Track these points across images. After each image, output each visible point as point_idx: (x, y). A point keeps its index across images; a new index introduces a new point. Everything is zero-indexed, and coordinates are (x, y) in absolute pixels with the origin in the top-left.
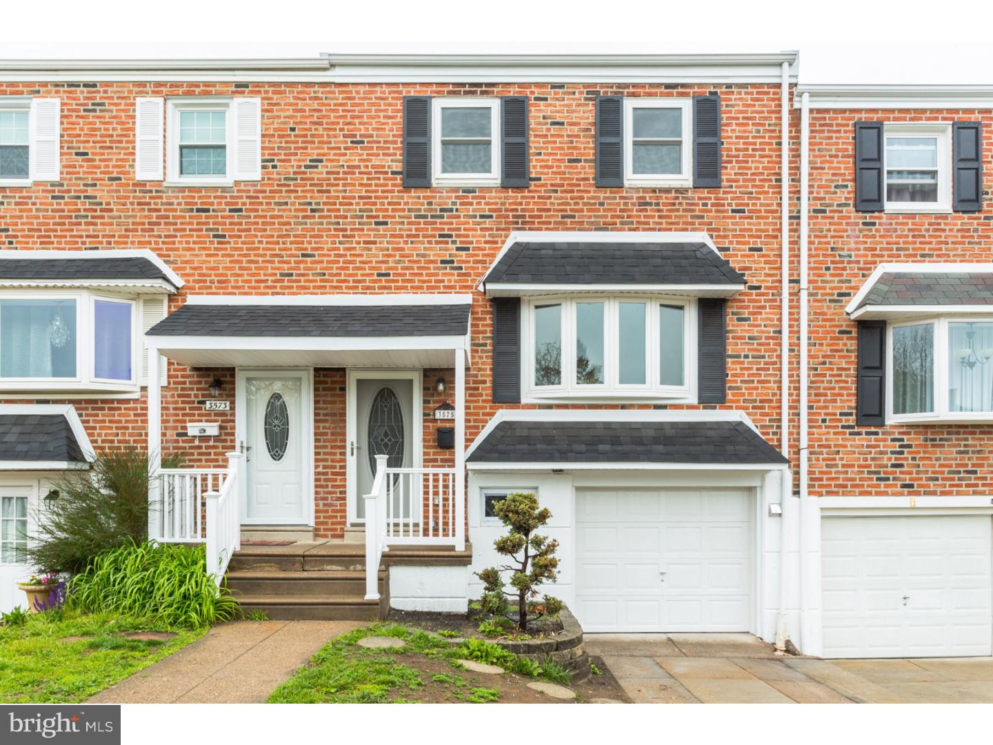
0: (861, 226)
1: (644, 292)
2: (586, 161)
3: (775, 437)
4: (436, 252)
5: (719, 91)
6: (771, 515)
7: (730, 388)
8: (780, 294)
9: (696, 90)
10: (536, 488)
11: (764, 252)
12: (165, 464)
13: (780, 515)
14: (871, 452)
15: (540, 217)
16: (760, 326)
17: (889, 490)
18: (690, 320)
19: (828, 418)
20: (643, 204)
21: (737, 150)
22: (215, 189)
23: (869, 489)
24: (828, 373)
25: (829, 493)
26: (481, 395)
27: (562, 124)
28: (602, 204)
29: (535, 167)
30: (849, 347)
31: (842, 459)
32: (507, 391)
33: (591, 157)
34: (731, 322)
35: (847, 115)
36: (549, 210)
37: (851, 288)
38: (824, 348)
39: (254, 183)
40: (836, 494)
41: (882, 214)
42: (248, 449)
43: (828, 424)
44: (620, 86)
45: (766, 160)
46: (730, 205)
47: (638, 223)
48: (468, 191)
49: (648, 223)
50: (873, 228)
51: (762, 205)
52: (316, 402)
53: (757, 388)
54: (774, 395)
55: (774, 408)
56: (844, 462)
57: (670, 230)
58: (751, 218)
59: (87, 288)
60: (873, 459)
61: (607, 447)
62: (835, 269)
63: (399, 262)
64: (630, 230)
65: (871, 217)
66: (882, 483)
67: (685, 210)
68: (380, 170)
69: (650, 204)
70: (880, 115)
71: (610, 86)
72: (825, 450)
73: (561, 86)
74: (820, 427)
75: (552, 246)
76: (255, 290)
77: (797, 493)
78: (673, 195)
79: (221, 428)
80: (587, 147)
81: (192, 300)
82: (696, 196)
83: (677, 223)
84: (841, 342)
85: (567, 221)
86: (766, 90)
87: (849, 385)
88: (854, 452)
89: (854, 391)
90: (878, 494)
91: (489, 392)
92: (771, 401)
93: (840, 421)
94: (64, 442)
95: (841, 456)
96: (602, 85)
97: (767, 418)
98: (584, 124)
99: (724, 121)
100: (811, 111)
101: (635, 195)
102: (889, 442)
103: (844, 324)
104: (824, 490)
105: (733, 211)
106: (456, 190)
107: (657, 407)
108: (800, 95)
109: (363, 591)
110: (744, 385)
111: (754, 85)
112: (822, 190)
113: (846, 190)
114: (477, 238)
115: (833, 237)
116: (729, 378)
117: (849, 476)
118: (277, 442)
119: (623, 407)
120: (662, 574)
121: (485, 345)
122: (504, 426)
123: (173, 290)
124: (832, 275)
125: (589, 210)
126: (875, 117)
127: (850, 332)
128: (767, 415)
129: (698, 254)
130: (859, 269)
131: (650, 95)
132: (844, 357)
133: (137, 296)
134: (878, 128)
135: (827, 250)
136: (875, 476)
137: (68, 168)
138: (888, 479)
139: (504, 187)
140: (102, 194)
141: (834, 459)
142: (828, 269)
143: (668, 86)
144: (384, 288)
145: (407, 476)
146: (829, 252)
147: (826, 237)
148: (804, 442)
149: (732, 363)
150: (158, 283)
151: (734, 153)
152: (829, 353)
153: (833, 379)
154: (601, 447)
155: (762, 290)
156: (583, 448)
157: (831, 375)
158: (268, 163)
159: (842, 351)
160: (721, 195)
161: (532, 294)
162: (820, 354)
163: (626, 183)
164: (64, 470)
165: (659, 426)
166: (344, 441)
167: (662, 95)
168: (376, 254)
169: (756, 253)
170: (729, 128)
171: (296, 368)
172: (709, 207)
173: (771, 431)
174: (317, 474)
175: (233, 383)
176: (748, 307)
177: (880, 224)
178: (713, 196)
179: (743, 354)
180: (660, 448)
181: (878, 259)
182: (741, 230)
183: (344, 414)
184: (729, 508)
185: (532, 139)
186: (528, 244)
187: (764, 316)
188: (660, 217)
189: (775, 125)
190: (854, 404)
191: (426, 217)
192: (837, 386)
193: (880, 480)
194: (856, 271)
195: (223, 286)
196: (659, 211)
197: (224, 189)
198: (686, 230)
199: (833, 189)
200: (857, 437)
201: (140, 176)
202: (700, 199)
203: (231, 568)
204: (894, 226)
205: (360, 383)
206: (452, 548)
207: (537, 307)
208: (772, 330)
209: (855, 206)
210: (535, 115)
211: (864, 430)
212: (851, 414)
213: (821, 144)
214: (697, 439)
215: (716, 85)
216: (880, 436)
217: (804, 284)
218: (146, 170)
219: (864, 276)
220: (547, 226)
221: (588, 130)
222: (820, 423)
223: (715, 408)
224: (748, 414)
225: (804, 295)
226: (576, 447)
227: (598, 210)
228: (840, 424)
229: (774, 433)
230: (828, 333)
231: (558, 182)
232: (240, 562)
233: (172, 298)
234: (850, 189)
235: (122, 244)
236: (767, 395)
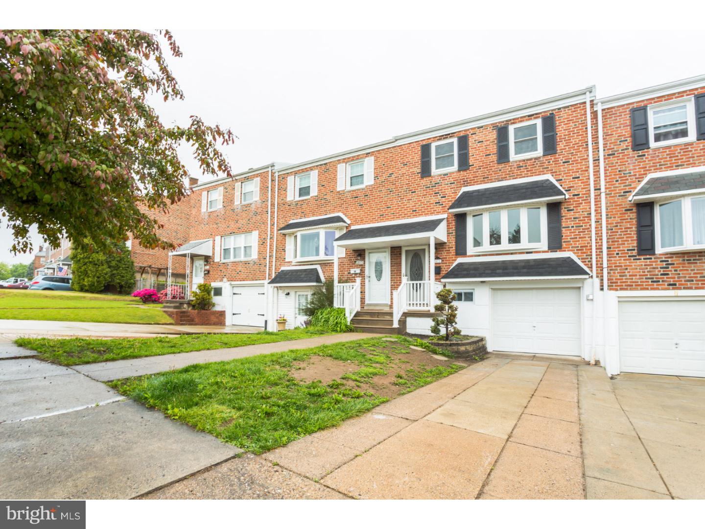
0: (636, 158)
1: (518, 204)
2: (493, 154)
3: (589, 263)
4: (434, 199)
5: (554, 112)
6: (588, 300)
7: (564, 242)
8: (590, 196)
9: (543, 114)
10: (474, 289)
11: (581, 178)
12: (339, 282)
13: (592, 300)
14: (647, 268)
15: (474, 180)
16: (579, 212)
17: (660, 287)
18: (543, 213)
19: (620, 252)
20: (519, 167)
21: (564, 135)
22: (360, 190)
23: (647, 287)
24: (619, 231)
25: (621, 289)
26: (451, 253)
27: (482, 142)
28: (500, 170)
29: (471, 161)
30: (631, 217)
31: (629, 272)
32: (461, 250)
33: (495, 152)
34: (564, 212)
35: (625, 107)
36: (478, 177)
37: (632, 188)
38: (617, 219)
39: (371, 186)
40: (626, 289)
41: (649, 150)
42: (369, 277)
43: (620, 255)
44: (507, 121)
45: (580, 137)
46: (561, 160)
47: (517, 175)
48: (445, 175)
49: (521, 175)
50: (644, 157)
51: (578, 157)
52: (391, 259)
53: (579, 241)
54: (588, 243)
55: (589, 249)
56: (631, 274)
57: (532, 176)
58: (573, 164)
59: (322, 228)
60: (648, 272)
61: (500, 271)
62: (621, 180)
63: (419, 205)
64: (513, 179)
65: (642, 153)
66: (655, 284)
67: (539, 166)
68: (413, 173)
69: (522, 166)
70: (646, 102)
71: (503, 122)
72: (618, 268)
73: (482, 127)
74: (616, 257)
75: (478, 191)
76: (372, 222)
77: (602, 289)
78: (533, 160)
79: (361, 270)
80: (494, 149)
81: (353, 228)
82: (544, 159)
83: (536, 172)
84: (626, 215)
85: (486, 179)
86: (579, 106)
87: (632, 235)
88: (637, 269)
89: (635, 238)
90: (652, 289)
91: (454, 251)
92: (587, 246)
93: (628, 253)
94: (315, 277)
95: (628, 270)
96: (499, 123)
97: (585, 255)
98: (492, 140)
99: (558, 124)
100: (603, 110)
101: (515, 164)
102: (659, 263)
103: (628, 206)
104: (619, 288)
105: (564, 163)
106: (440, 175)
107: (527, 253)
108: (597, 104)
109: (392, 324)
110: (571, 240)
111: (572, 106)
112: (612, 145)
113: (626, 142)
114: (449, 192)
115: (619, 165)
116: (564, 237)
117: (634, 280)
118: (379, 274)
119: (512, 254)
120: (534, 327)
121: (452, 233)
122: (460, 264)
123: (348, 225)
124: (619, 184)
125: (495, 174)
126: (642, 104)
127: (632, 210)
128: (585, 253)
129: (544, 185)
130: (636, 178)
131: (521, 121)
132: (629, 222)
133: (337, 228)
134: (644, 109)
135: (616, 172)
136: (650, 280)
137: (319, 191)
138: (659, 281)
139: (459, 171)
140: (328, 197)
141: (625, 272)
142: (617, 181)
143: (529, 116)
144: (414, 216)
145: (424, 284)
146: (618, 173)
147: (615, 166)
148: (605, 265)
149: (565, 230)
150: (341, 224)
151: (563, 137)
152: (619, 221)
153: (622, 233)
154: (498, 271)
155: (580, 196)
156: (490, 272)
157: (621, 232)
158: (376, 177)
159: (627, 219)
160: (557, 157)
161: (470, 211)
162: (614, 222)
163: (511, 160)
164: (316, 286)
165: (528, 261)
166: (401, 273)
167: (527, 120)
168: (411, 204)
169: (576, 179)
170: (560, 127)
171: (384, 248)
172: (551, 163)
173: (587, 260)
174: (391, 285)
175: (365, 254)
176: (573, 204)
177: (648, 155)
178: (553, 158)
179: (570, 226)
180: (525, 270)
181: (648, 172)
182: (568, 170)
183: (401, 263)
184: (568, 297)
185: (470, 150)
186: (468, 192)
187: (581, 207)
188: (527, 171)
189: (584, 120)
190: (635, 245)
191: (429, 187)
192: (625, 236)
193: (654, 282)
194: (634, 180)
195: (362, 222)
196: (527, 169)
197: (363, 189)
198: (540, 175)
199: (619, 143)
200: (638, 261)
201: (338, 189)
202: (546, 160)
203: (355, 316)
204: (657, 155)
205: (407, 251)
206: (429, 311)
207: (474, 216)
208: (586, 213)
209: (632, 149)
210: (471, 141)
211: (642, 257)
212: (634, 250)
213: (611, 123)
214: (544, 266)
215: (552, 110)
216: (653, 260)
217: (603, 189)
218: (340, 187)
219: (639, 181)
220: (476, 183)
221: (493, 142)
222: (615, 255)
223: (557, 251)
224: (574, 253)
225: (603, 196)
226: (487, 272)
227: (499, 173)
228: (627, 255)
229: (588, 261)
230: (618, 211)
231: (481, 165)
232: (359, 315)
233: (347, 227)
234: (628, 141)
235: (333, 212)
236: (585, 243)
